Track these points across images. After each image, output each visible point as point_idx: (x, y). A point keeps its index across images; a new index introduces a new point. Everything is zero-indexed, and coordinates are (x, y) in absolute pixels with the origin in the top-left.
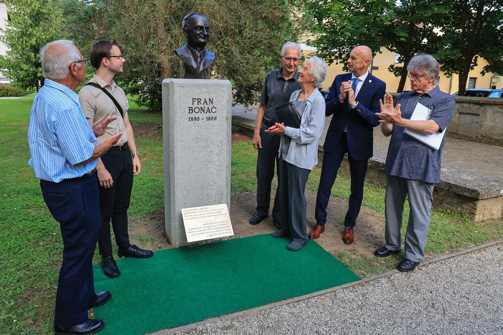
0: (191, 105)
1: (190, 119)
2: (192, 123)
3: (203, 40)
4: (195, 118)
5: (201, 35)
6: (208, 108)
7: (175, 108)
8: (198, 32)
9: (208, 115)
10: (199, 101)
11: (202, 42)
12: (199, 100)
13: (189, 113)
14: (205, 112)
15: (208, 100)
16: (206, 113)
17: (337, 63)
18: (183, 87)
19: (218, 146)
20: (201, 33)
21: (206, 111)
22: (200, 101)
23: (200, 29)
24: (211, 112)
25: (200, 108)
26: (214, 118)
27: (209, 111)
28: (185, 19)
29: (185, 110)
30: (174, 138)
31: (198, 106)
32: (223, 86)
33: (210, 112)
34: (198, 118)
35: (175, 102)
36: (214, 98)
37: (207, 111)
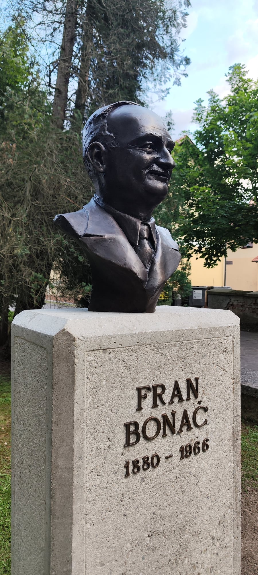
0: (132, 416)
1: (131, 467)
2: (135, 479)
3: (160, 185)
4: (145, 459)
5: (155, 167)
6: (185, 414)
7: (77, 439)
9: (185, 438)
11: (158, 190)
12: (159, 391)
13: (127, 445)
14: (176, 431)
15: (183, 386)
16: (180, 432)
17: (197, 258)
18: (104, 350)
19: (213, 538)
20: (156, 161)
21: (177, 426)
22: (160, 396)
23: (152, 146)
24: (192, 425)
25: (161, 420)
26: (200, 446)
27: (188, 423)
28: (97, 119)
29: (111, 436)
31: (154, 413)
32: (223, 332)
33: (189, 429)
34: (155, 460)
35: (77, 412)
37: (182, 425)
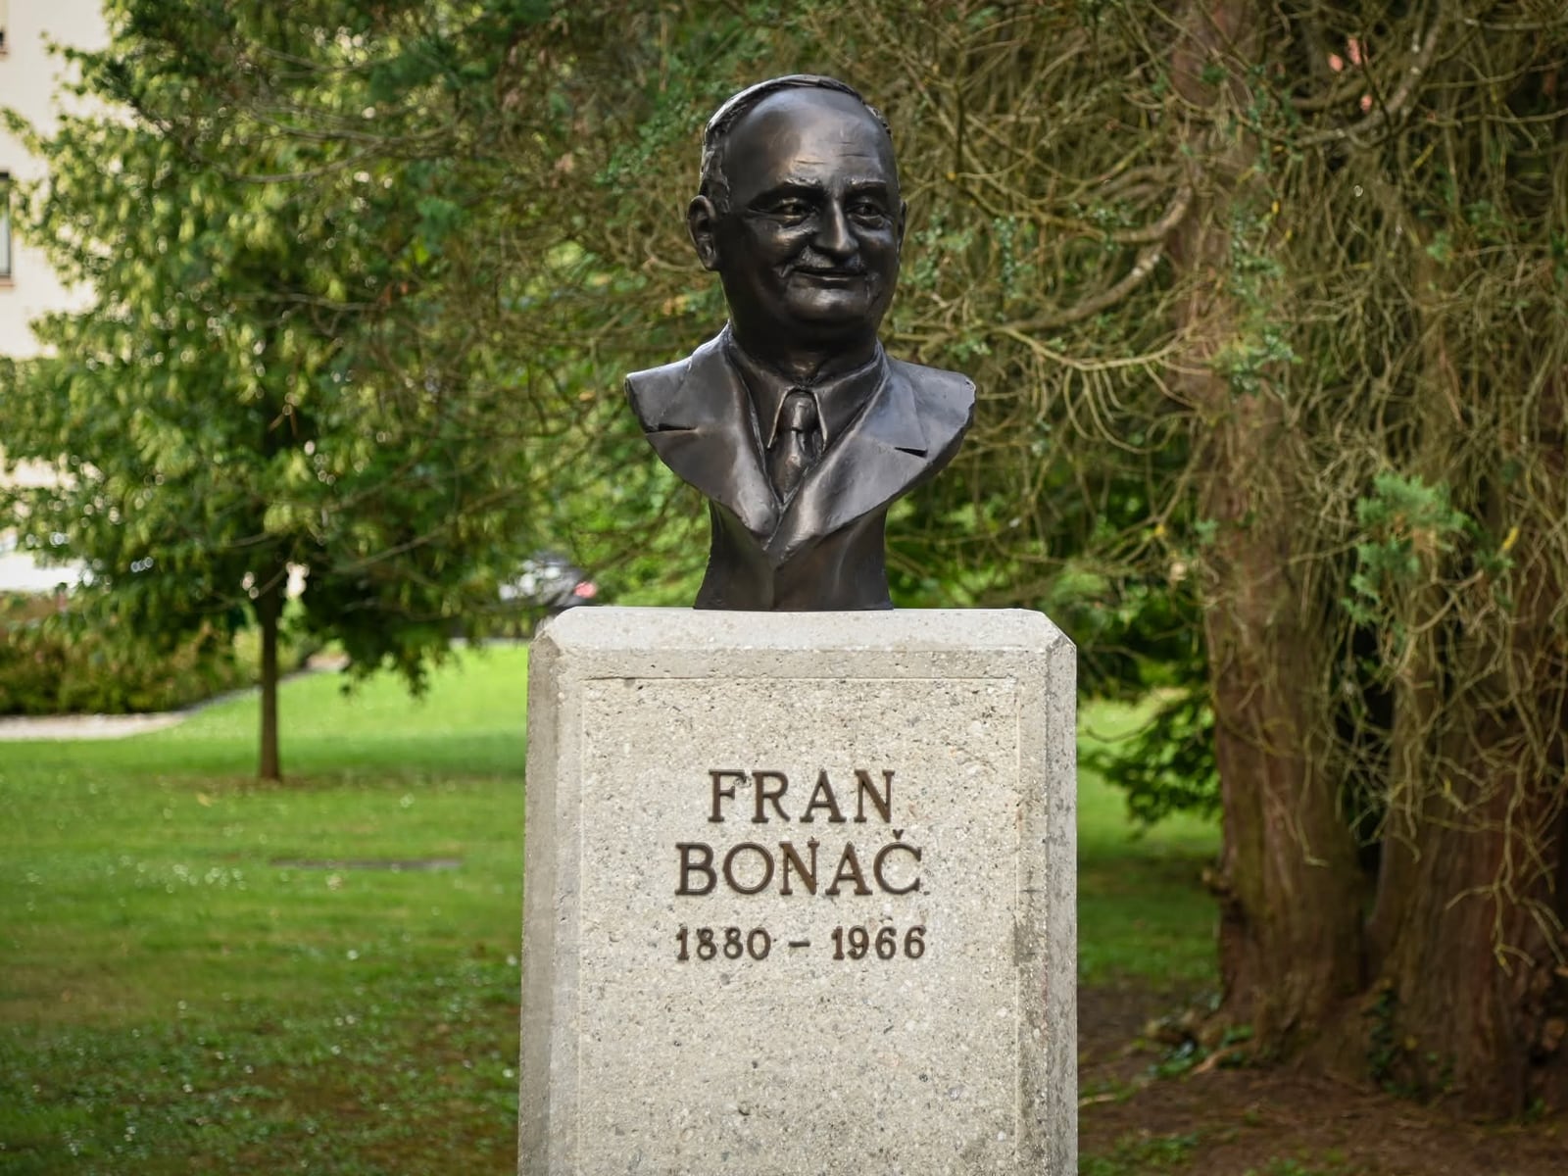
0: (697, 830)
1: (693, 942)
2: (702, 974)
3: (825, 299)
4: (732, 935)
5: (808, 257)
6: (849, 855)
7: (563, 853)
8: (787, 236)
9: (849, 911)
10: (769, 787)
11: (818, 310)
12: (772, 786)
13: (683, 890)
14: (821, 889)
15: (844, 786)
16: (833, 892)
18: (629, 679)
20: (807, 241)
21: (825, 877)
22: (775, 797)
23: (797, 209)
24: (871, 883)
25: (778, 856)
26: (899, 941)
27: (856, 876)
29: (643, 866)
30: (546, 1098)
31: (758, 834)
32: (981, 665)
33: (862, 891)
34: (759, 940)
35: (562, 798)
36: (899, 767)
37: (840, 877)
